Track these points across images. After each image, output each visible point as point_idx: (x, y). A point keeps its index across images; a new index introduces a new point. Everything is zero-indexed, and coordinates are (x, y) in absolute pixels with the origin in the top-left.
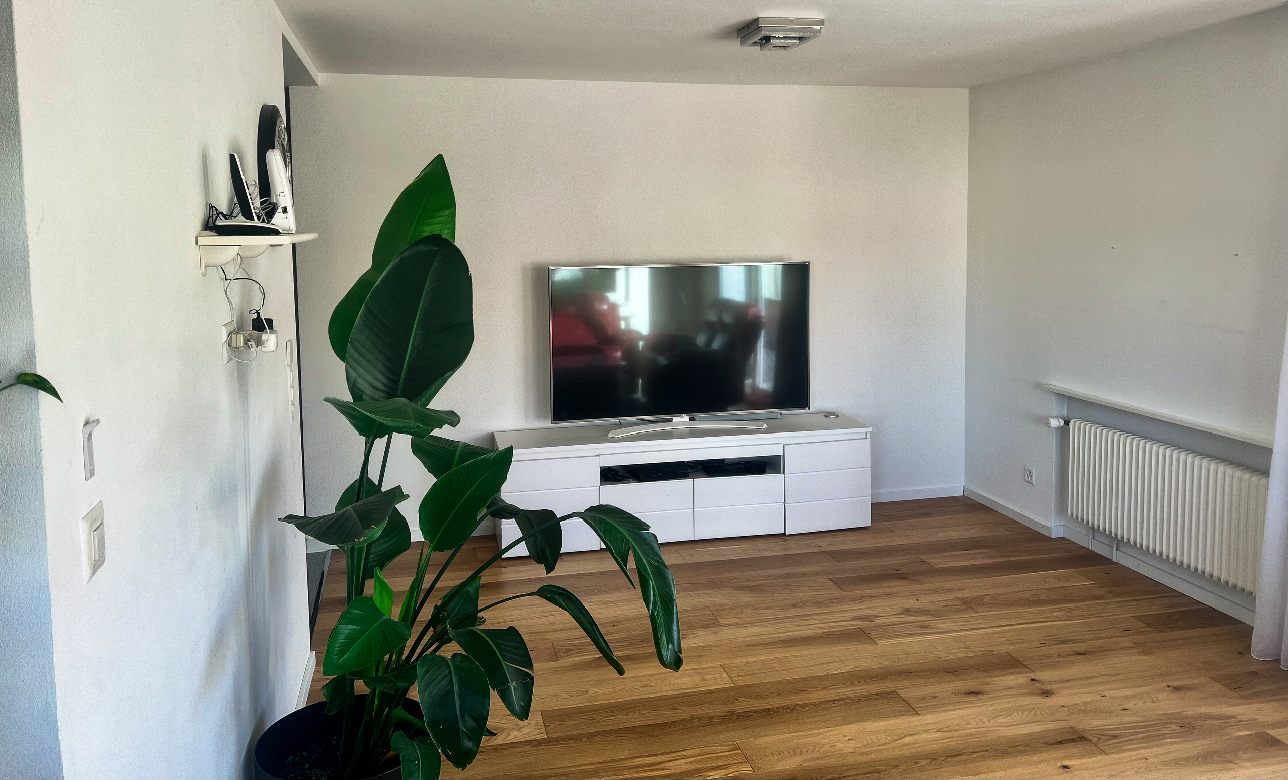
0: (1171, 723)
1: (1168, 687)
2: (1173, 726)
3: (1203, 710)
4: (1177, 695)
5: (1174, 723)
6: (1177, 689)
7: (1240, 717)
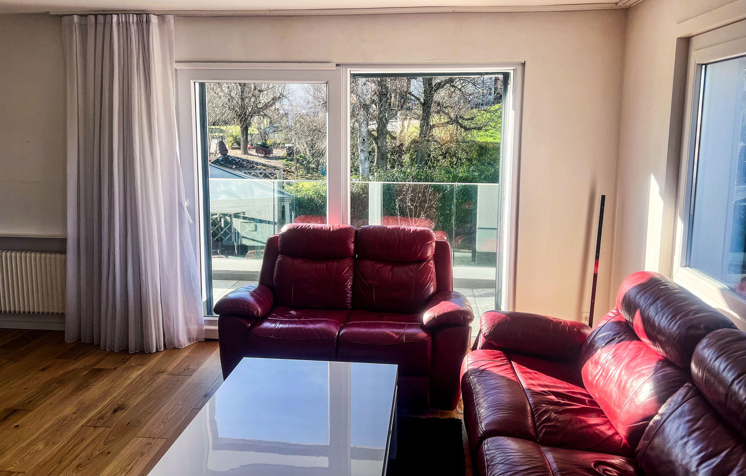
0: (52, 384)
1: (39, 370)
2: (54, 385)
3: (61, 372)
4: (46, 372)
5: (53, 383)
6: (43, 370)
7: (79, 368)
